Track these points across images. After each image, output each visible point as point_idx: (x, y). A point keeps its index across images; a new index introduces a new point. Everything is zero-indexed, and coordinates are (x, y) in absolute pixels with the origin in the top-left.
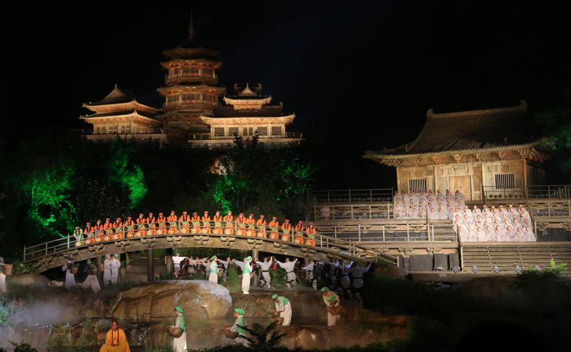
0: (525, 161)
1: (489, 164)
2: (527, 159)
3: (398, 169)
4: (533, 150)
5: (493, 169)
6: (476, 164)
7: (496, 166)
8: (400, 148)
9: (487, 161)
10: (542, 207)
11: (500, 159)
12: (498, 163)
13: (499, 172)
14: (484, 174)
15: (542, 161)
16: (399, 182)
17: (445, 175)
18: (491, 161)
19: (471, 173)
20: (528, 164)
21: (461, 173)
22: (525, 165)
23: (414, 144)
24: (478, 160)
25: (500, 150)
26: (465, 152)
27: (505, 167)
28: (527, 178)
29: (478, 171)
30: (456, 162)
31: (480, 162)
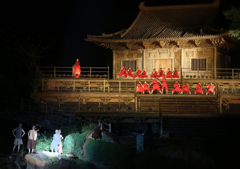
0: (215, 48)
1: (187, 50)
2: (217, 47)
3: (114, 52)
4: (223, 40)
5: (190, 54)
6: (177, 49)
7: (193, 52)
8: (116, 34)
9: (186, 47)
10: (227, 87)
11: (196, 46)
12: (194, 50)
13: (195, 57)
14: (182, 58)
15: (228, 49)
16: (114, 62)
17: (152, 57)
18: (189, 47)
19: (173, 56)
20: (218, 51)
21: (165, 56)
22: (215, 51)
23: (128, 31)
24: (178, 46)
25: (196, 38)
26: (169, 39)
27: (200, 53)
28: (217, 62)
29: (179, 55)
30: (161, 47)
31: (180, 48)
